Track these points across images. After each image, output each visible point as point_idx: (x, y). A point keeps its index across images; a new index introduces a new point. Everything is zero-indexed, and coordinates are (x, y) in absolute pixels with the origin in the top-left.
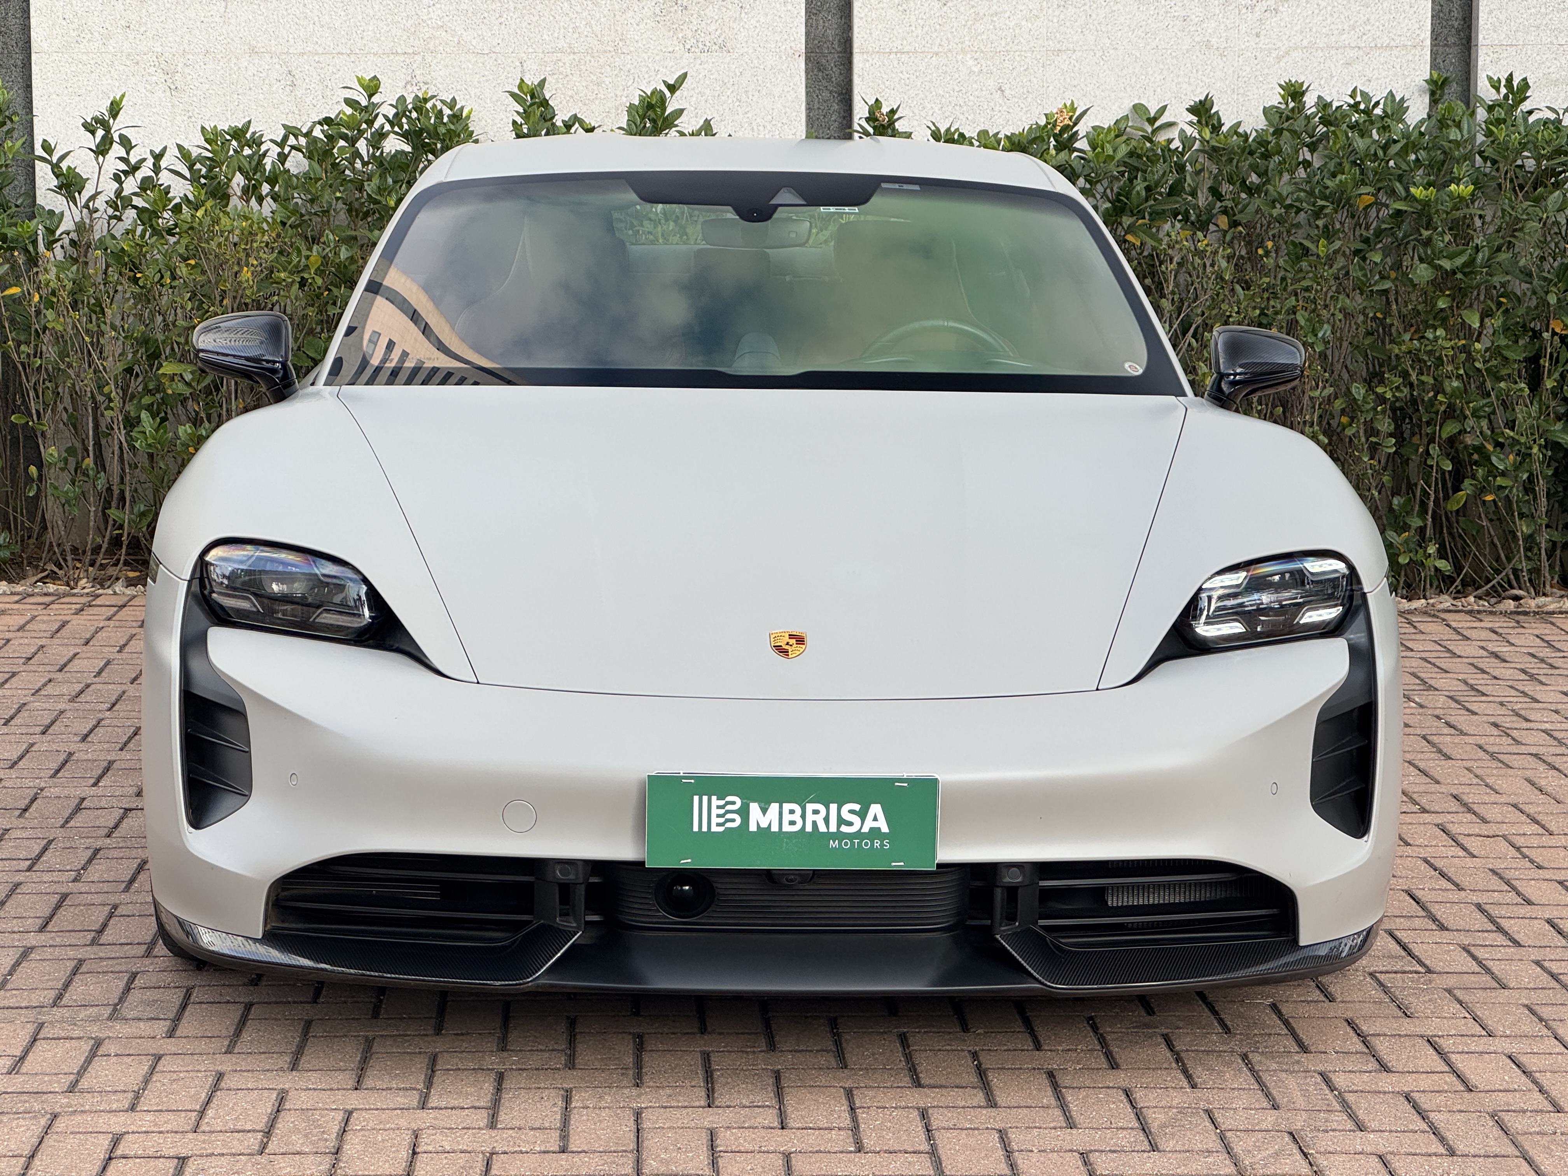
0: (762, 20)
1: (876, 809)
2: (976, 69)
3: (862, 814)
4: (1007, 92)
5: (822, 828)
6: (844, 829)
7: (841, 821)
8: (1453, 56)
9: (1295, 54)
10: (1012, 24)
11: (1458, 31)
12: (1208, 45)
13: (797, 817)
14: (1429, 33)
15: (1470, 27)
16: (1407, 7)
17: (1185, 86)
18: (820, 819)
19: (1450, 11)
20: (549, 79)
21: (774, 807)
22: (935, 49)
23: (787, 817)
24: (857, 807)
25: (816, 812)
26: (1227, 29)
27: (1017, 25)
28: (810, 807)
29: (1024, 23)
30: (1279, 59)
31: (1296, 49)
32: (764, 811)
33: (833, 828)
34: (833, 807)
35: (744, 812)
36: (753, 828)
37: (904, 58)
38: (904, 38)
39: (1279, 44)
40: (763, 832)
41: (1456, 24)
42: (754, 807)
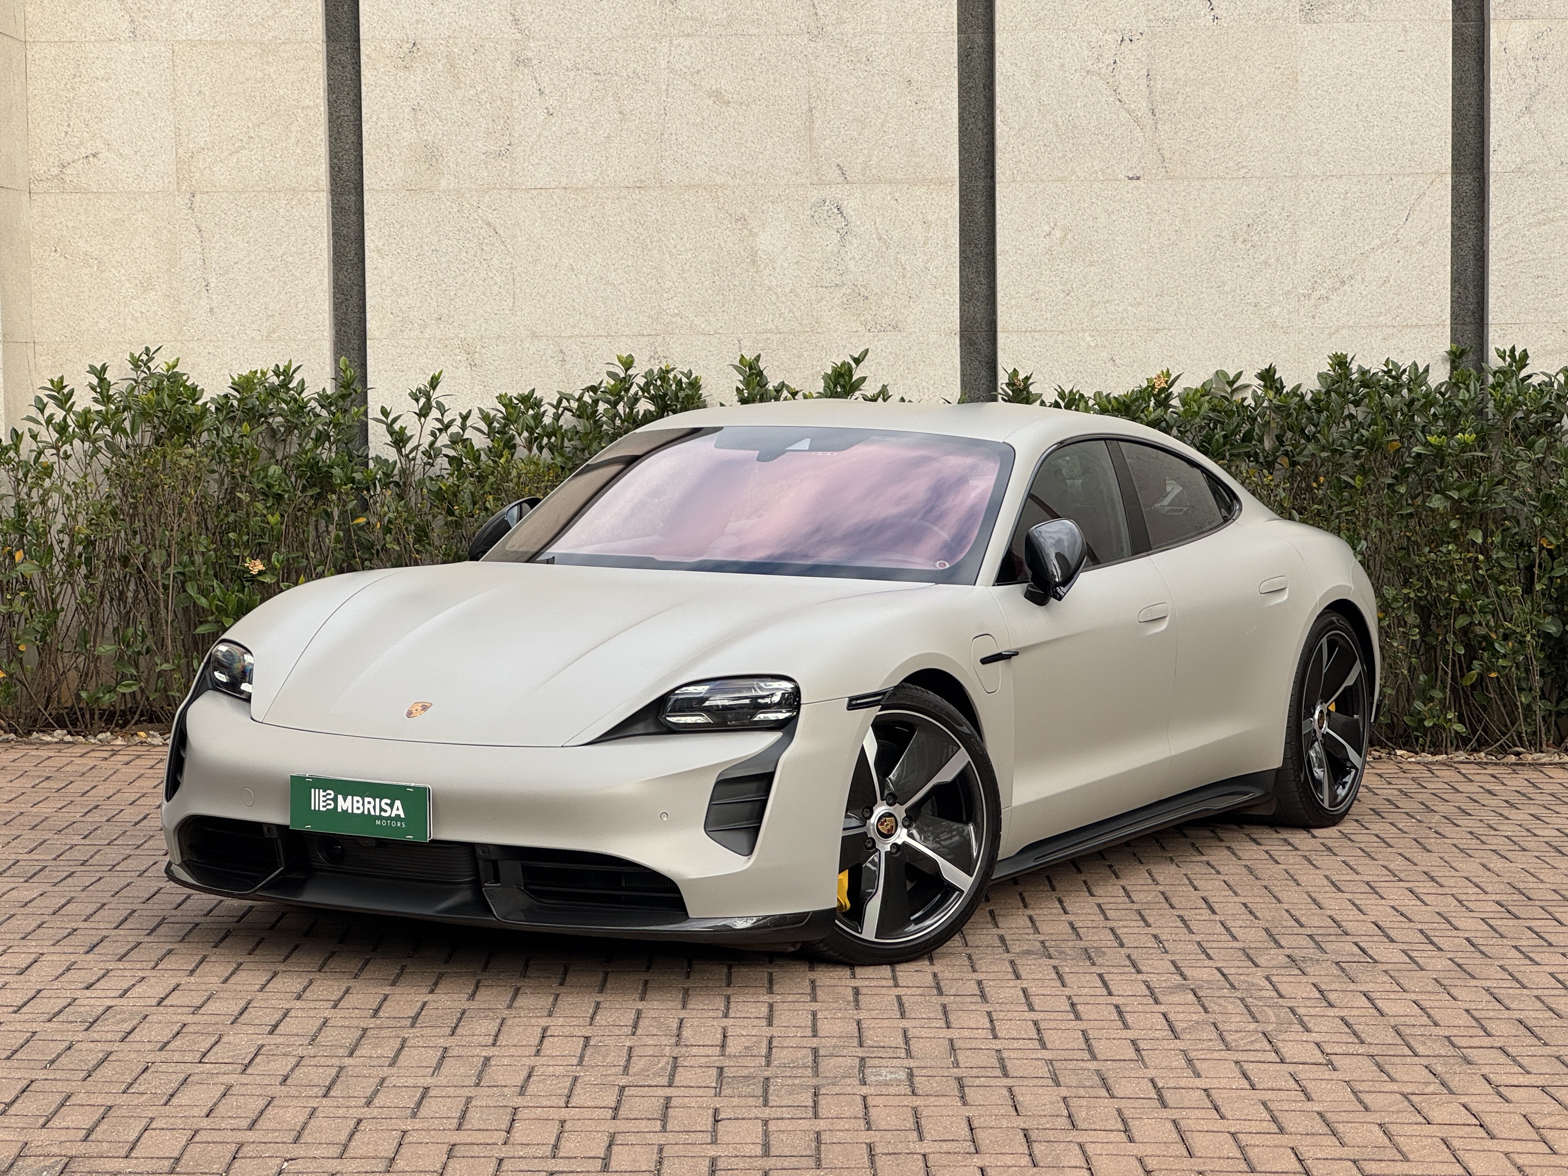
0: (926, 306)
1: (398, 803)
2: (1092, 344)
3: (391, 806)
4: (1118, 361)
5: (372, 813)
6: (383, 814)
7: (382, 809)
8: (1469, 332)
9: (1343, 332)
10: (1120, 309)
11: (1473, 313)
12: (1274, 324)
13: (360, 805)
14: (1449, 316)
15: (1482, 310)
16: (1431, 295)
17: (1257, 356)
18: (371, 806)
19: (1467, 297)
20: (763, 355)
21: (350, 798)
22: (1061, 328)
23: (356, 805)
24: (389, 801)
25: (369, 803)
26: (1289, 313)
27: (1126, 310)
28: (367, 799)
29: (1130, 308)
30: (1330, 335)
31: (1343, 328)
32: (345, 800)
33: (378, 814)
34: (378, 800)
35: (335, 800)
36: (340, 810)
37: (1037, 335)
38: (1036, 320)
39: (1330, 324)
40: (345, 812)
41: (1471, 307)
42: (340, 797)
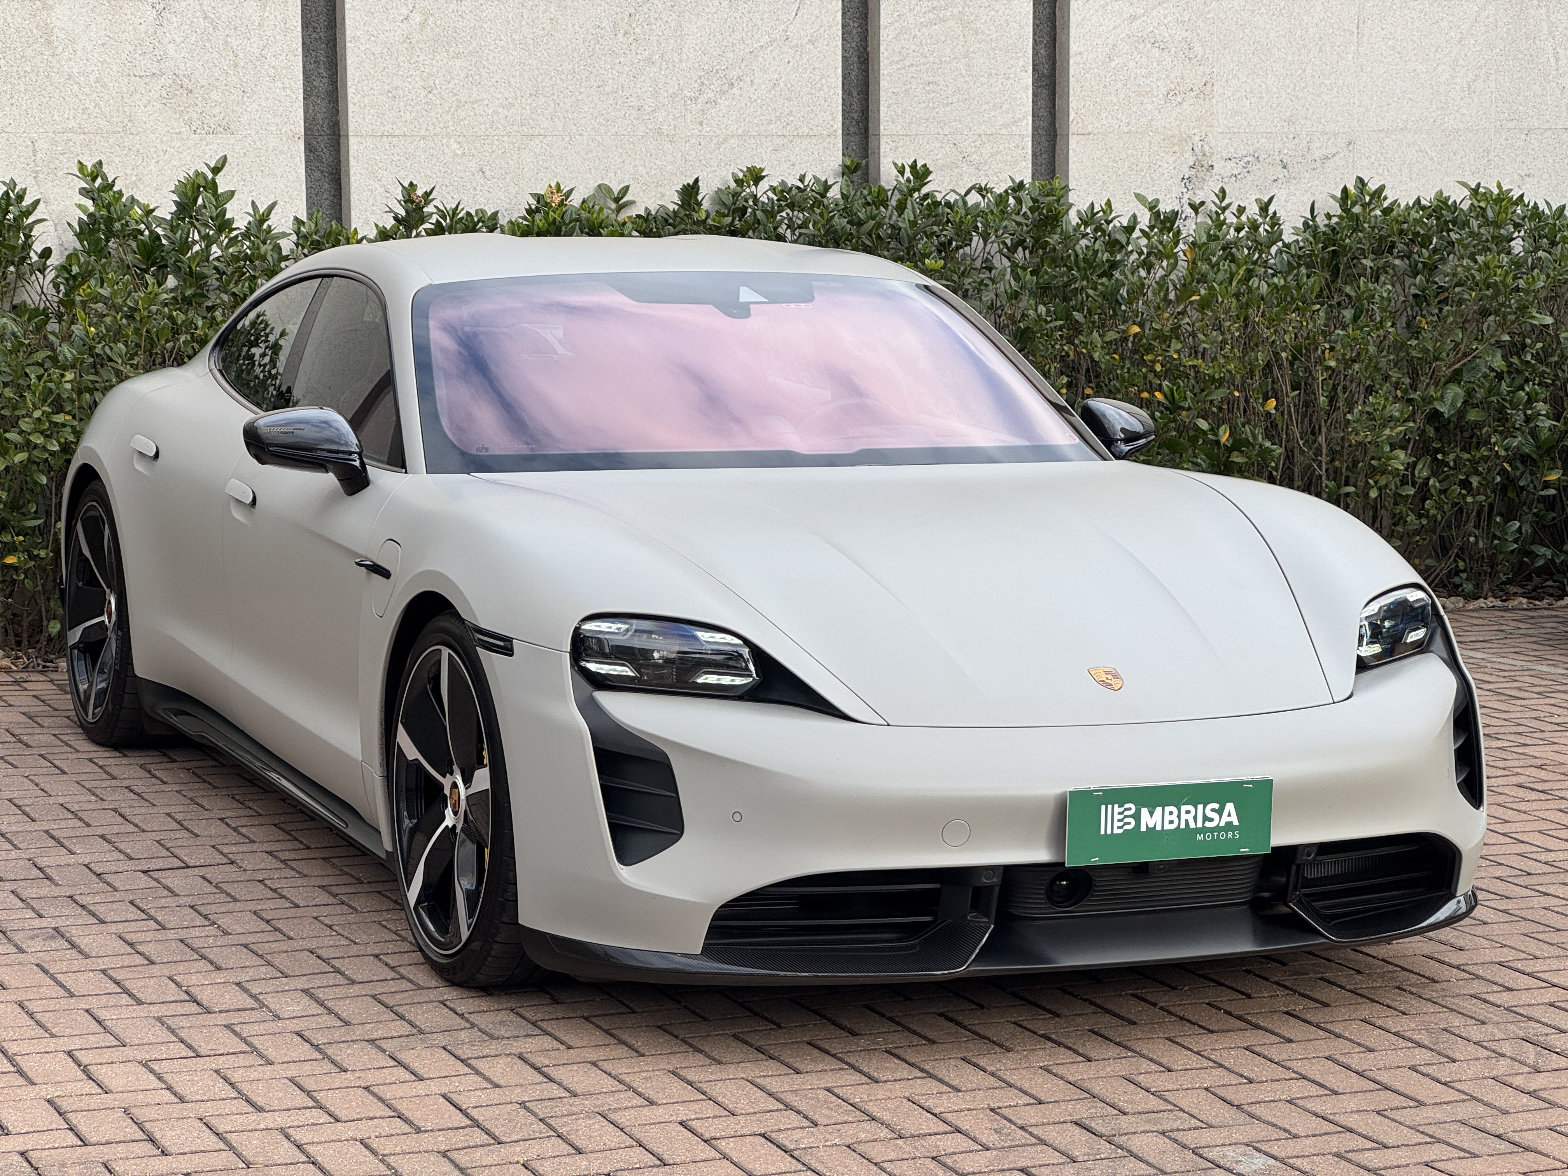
0: (263, 104)
1: (1230, 807)
2: (459, 152)
3: (1220, 812)
4: (488, 173)
5: (1192, 825)
6: (1208, 824)
7: (1206, 818)
8: (857, 143)
9: (732, 141)
10: (490, 111)
11: (858, 123)
12: (659, 132)
13: (1174, 817)
14: (840, 124)
15: (867, 119)
17: (641, 169)
18: (1190, 817)
19: (851, 105)
20: (106, 160)
21: (1159, 810)
22: (423, 133)
23: (1168, 818)
24: (1216, 806)
25: (1188, 812)
26: (675, 118)
27: (495, 112)
28: (1184, 808)
29: (501, 110)
30: (719, 144)
31: (733, 136)
32: (1151, 814)
33: (1200, 825)
34: (1200, 807)
35: (1137, 816)
36: (1143, 828)
37: (395, 141)
38: (394, 123)
39: (719, 132)
40: (1151, 830)
41: (855, 116)
42: (1145, 811)
